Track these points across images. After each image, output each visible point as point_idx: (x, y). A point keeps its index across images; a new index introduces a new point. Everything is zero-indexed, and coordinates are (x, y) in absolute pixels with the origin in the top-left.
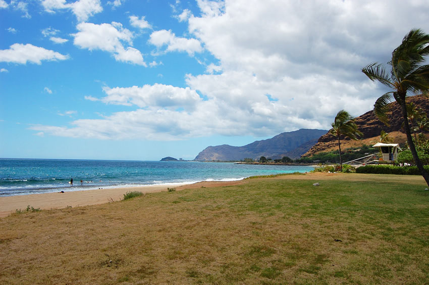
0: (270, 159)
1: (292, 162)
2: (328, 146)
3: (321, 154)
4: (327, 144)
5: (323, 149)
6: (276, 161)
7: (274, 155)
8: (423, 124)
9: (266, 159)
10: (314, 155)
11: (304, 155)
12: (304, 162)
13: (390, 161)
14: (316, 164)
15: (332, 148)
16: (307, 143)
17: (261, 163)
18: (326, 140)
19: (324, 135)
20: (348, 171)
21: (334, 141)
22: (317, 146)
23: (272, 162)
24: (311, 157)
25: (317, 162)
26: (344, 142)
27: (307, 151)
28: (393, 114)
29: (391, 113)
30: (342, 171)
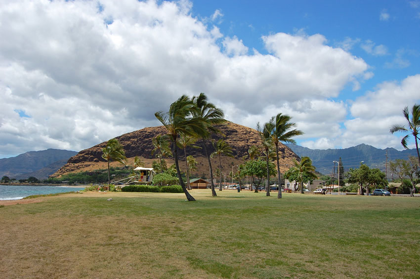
0: (14, 180)
1: (39, 182)
2: (77, 167)
3: (70, 175)
4: (77, 165)
5: (72, 170)
6: (21, 181)
7: (17, 174)
8: (165, 152)
9: (9, 179)
10: (63, 176)
11: (53, 176)
12: (53, 183)
13: (147, 182)
14: (66, 185)
15: (81, 169)
16: (54, 163)
17: (3, 183)
18: (75, 161)
19: (75, 157)
20: (115, 191)
21: (83, 163)
22: (66, 166)
23: (16, 182)
24: (59, 177)
25: (66, 183)
26: (93, 164)
27: (55, 171)
28: (137, 141)
29: (136, 140)
30: (109, 190)
